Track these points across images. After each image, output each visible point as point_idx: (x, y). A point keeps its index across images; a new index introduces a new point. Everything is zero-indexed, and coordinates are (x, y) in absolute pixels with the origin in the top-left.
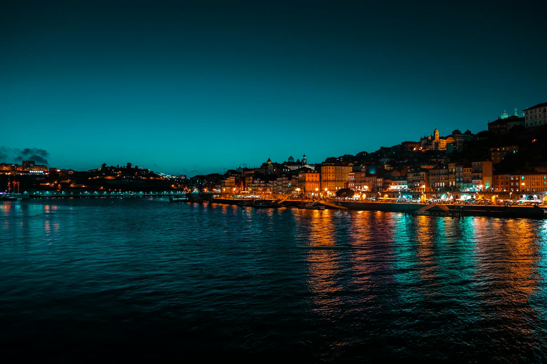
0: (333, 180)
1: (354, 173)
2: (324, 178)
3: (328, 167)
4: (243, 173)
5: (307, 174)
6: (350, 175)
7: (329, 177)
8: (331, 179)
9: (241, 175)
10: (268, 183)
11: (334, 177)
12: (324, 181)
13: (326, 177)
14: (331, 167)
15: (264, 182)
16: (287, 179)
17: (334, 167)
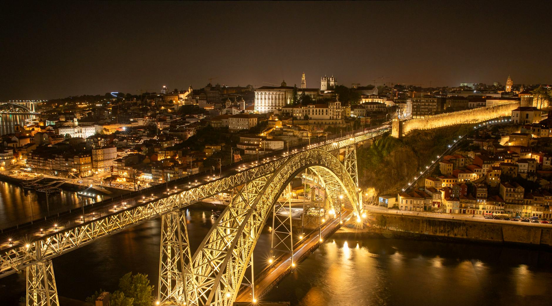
0: (102, 159)
1: (117, 162)
2: (94, 159)
3: (98, 150)
4: (18, 142)
5: (81, 159)
6: (114, 163)
7: (98, 158)
8: (101, 159)
9: (17, 143)
10: (47, 160)
11: (102, 158)
12: (94, 161)
13: (96, 158)
14: (100, 150)
15: (43, 159)
16: (64, 159)
17: (102, 150)
